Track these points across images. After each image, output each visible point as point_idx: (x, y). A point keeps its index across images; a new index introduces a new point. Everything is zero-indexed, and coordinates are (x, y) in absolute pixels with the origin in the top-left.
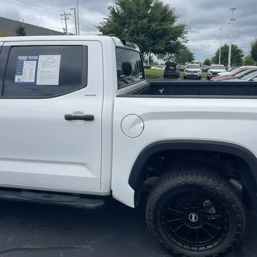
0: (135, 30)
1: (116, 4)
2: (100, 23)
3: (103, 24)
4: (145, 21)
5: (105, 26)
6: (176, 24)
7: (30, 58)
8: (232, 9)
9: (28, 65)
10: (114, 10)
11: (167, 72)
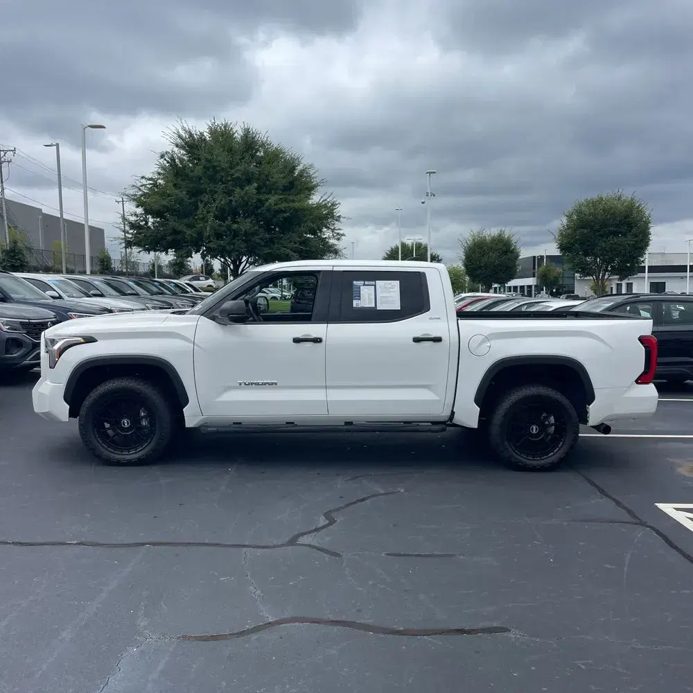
0: (227, 208)
1: (177, 146)
2: (134, 186)
3: (140, 189)
4: (252, 188)
5: (144, 195)
6: (315, 199)
7: (366, 283)
8: (427, 173)
9: (366, 290)
10: (173, 159)
11: (299, 303)
